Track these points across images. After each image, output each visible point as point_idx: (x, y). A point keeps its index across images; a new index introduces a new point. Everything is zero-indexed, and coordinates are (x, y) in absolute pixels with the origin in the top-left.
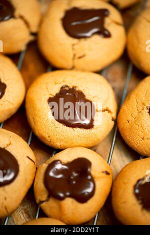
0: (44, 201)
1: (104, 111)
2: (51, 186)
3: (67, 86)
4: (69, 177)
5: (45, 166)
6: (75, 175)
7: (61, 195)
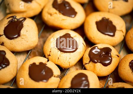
0: (87, 64)
1: (120, 31)
2: (91, 56)
3: (105, 18)
4: (101, 55)
5: (90, 49)
6: (104, 53)
7: (96, 61)
